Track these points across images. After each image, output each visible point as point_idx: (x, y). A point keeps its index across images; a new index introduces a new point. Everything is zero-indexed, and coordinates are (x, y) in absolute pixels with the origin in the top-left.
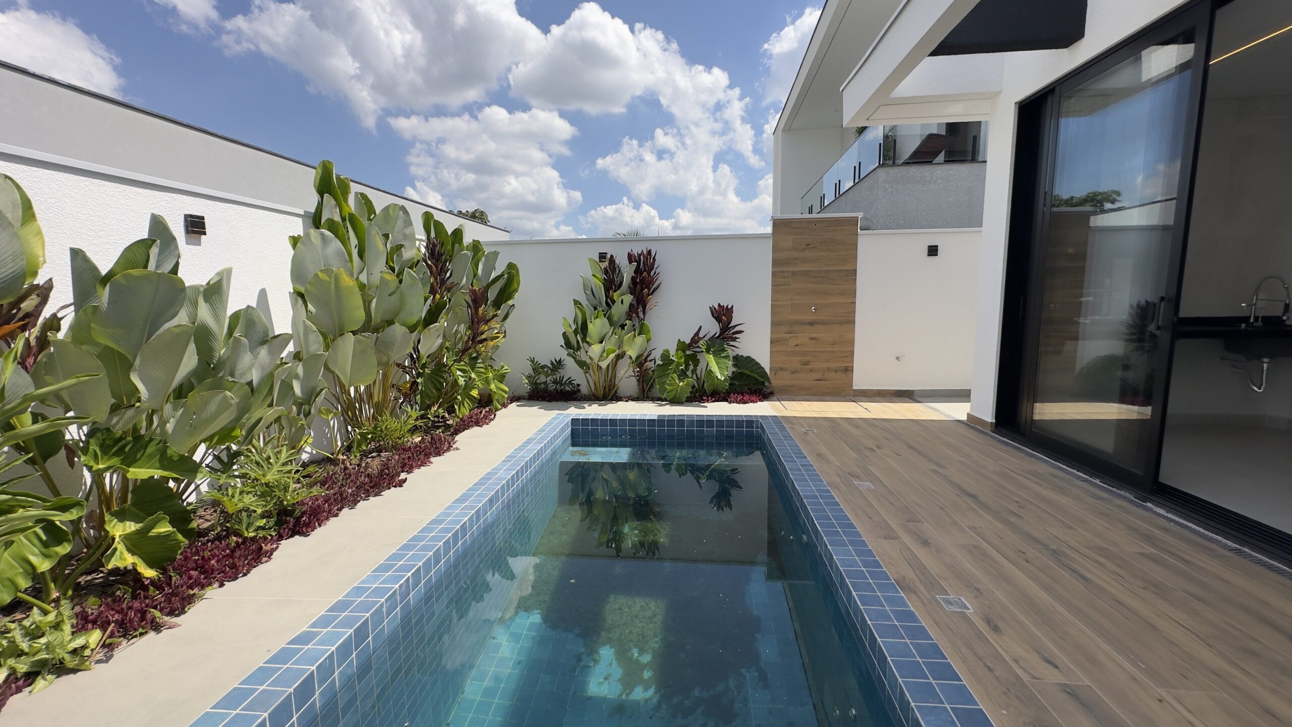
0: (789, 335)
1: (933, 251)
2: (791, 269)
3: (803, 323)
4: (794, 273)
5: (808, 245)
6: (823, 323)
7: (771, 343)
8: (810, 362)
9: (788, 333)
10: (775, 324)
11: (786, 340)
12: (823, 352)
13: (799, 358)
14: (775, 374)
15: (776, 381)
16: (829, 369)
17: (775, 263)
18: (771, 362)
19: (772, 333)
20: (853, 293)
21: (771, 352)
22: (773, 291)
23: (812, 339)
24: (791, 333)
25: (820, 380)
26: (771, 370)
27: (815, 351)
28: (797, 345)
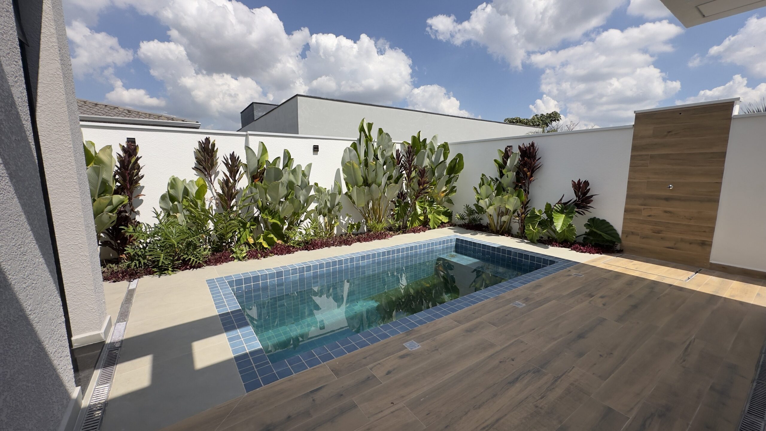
0: (643, 207)
2: (650, 153)
3: (658, 198)
4: (652, 157)
5: (669, 132)
6: (680, 199)
7: (625, 211)
8: (662, 231)
9: (642, 205)
10: (630, 197)
11: (640, 210)
12: (678, 224)
13: (651, 226)
14: (627, 236)
15: (626, 242)
16: (682, 240)
17: (634, 148)
18: (624, 227)
19: (627, 203)
20: (720, 174)
21: (624, 219)
22: (630, 171)
23: (666, 212)
24: (645, 205)
25: (673, 248)
26: (622, 233)
27: (669, 223)
28: (650, 216)
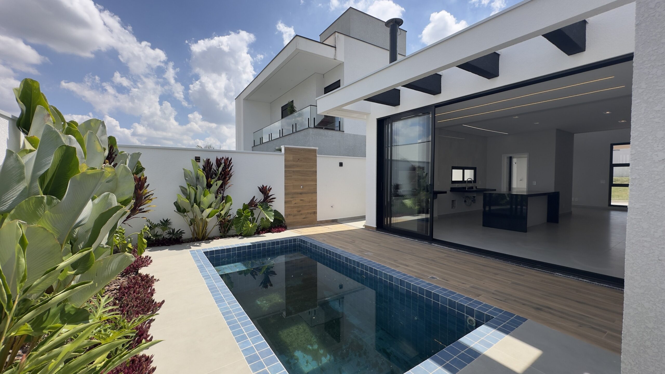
0: (292, 199)
1: (341, 164)
2: (292, 169)
3: (298, 193)
4: (293, 171)
5: (299, 159)
6: (305, 193)
7: (285, 203)
8: (301, 210)
9: (292, 198)
10: (286, 194)
11: (291, 201)
12: (306, 206)
13: (296, 209)
14: (287, 217)
15: (287, 221)
16: (308, 213)
17: (286, 166)
18: (285, 212)
19: (285, 198)
20: (315, 180)
21: (285, 207)
22: (285, 179)
23: (301, 200)
24: (293, 198)
25: (305, 218)
26: (285, 216)
27: (302, 206)
28: (295, 203)
